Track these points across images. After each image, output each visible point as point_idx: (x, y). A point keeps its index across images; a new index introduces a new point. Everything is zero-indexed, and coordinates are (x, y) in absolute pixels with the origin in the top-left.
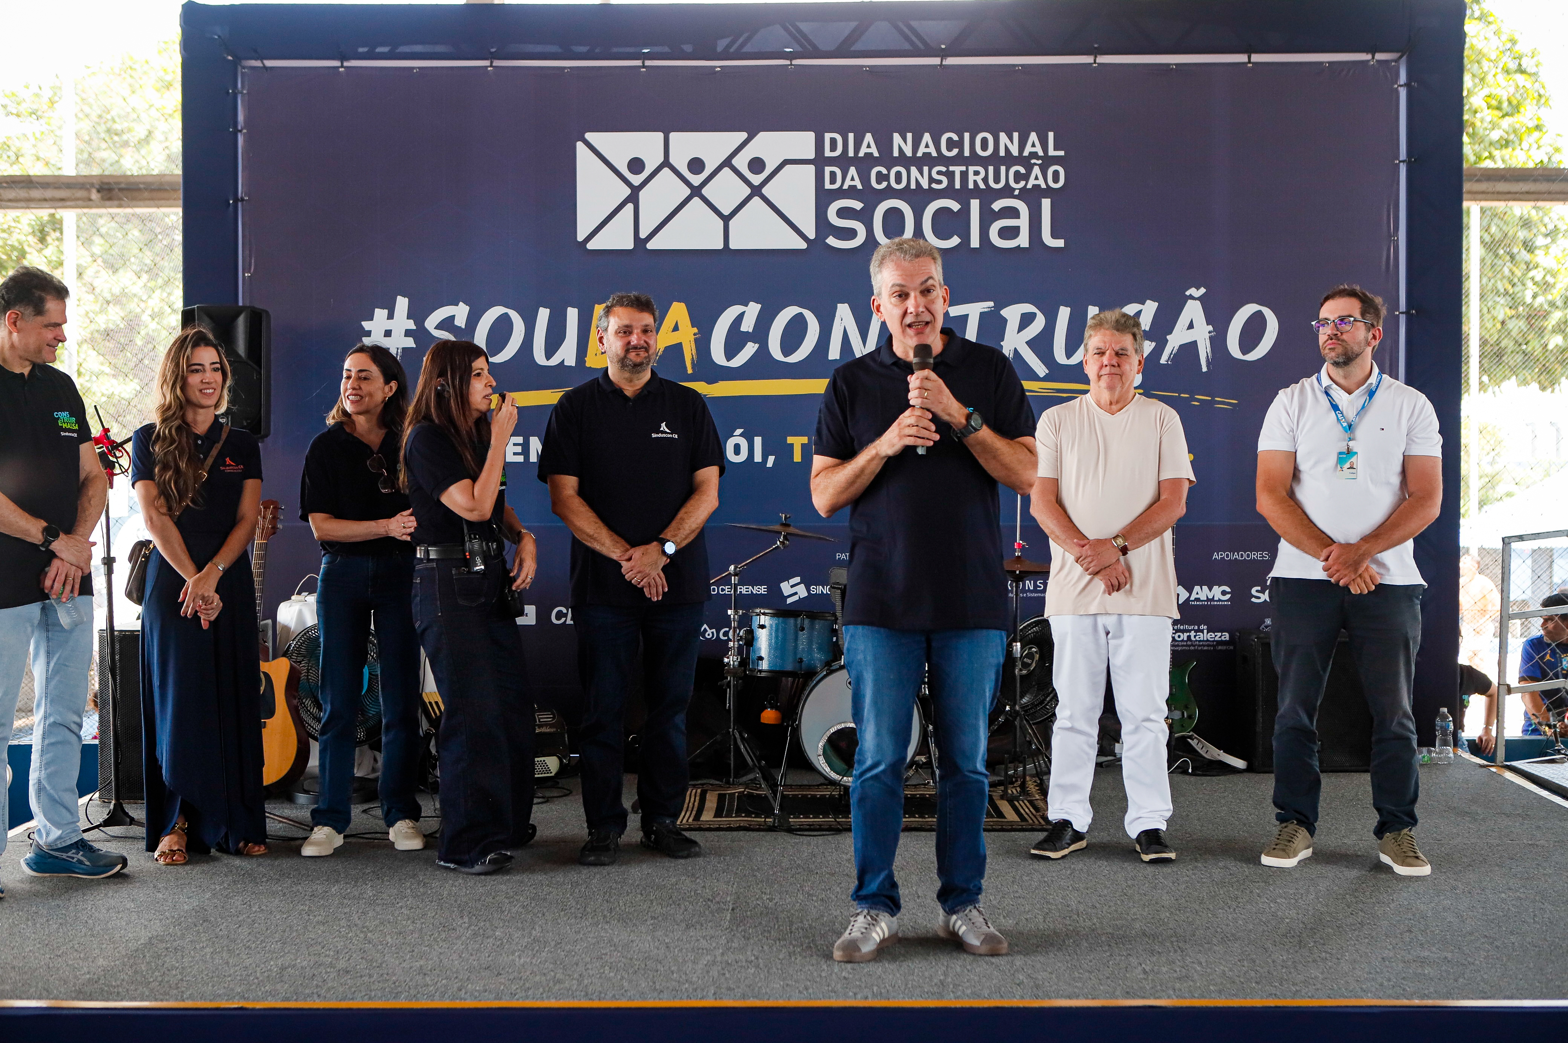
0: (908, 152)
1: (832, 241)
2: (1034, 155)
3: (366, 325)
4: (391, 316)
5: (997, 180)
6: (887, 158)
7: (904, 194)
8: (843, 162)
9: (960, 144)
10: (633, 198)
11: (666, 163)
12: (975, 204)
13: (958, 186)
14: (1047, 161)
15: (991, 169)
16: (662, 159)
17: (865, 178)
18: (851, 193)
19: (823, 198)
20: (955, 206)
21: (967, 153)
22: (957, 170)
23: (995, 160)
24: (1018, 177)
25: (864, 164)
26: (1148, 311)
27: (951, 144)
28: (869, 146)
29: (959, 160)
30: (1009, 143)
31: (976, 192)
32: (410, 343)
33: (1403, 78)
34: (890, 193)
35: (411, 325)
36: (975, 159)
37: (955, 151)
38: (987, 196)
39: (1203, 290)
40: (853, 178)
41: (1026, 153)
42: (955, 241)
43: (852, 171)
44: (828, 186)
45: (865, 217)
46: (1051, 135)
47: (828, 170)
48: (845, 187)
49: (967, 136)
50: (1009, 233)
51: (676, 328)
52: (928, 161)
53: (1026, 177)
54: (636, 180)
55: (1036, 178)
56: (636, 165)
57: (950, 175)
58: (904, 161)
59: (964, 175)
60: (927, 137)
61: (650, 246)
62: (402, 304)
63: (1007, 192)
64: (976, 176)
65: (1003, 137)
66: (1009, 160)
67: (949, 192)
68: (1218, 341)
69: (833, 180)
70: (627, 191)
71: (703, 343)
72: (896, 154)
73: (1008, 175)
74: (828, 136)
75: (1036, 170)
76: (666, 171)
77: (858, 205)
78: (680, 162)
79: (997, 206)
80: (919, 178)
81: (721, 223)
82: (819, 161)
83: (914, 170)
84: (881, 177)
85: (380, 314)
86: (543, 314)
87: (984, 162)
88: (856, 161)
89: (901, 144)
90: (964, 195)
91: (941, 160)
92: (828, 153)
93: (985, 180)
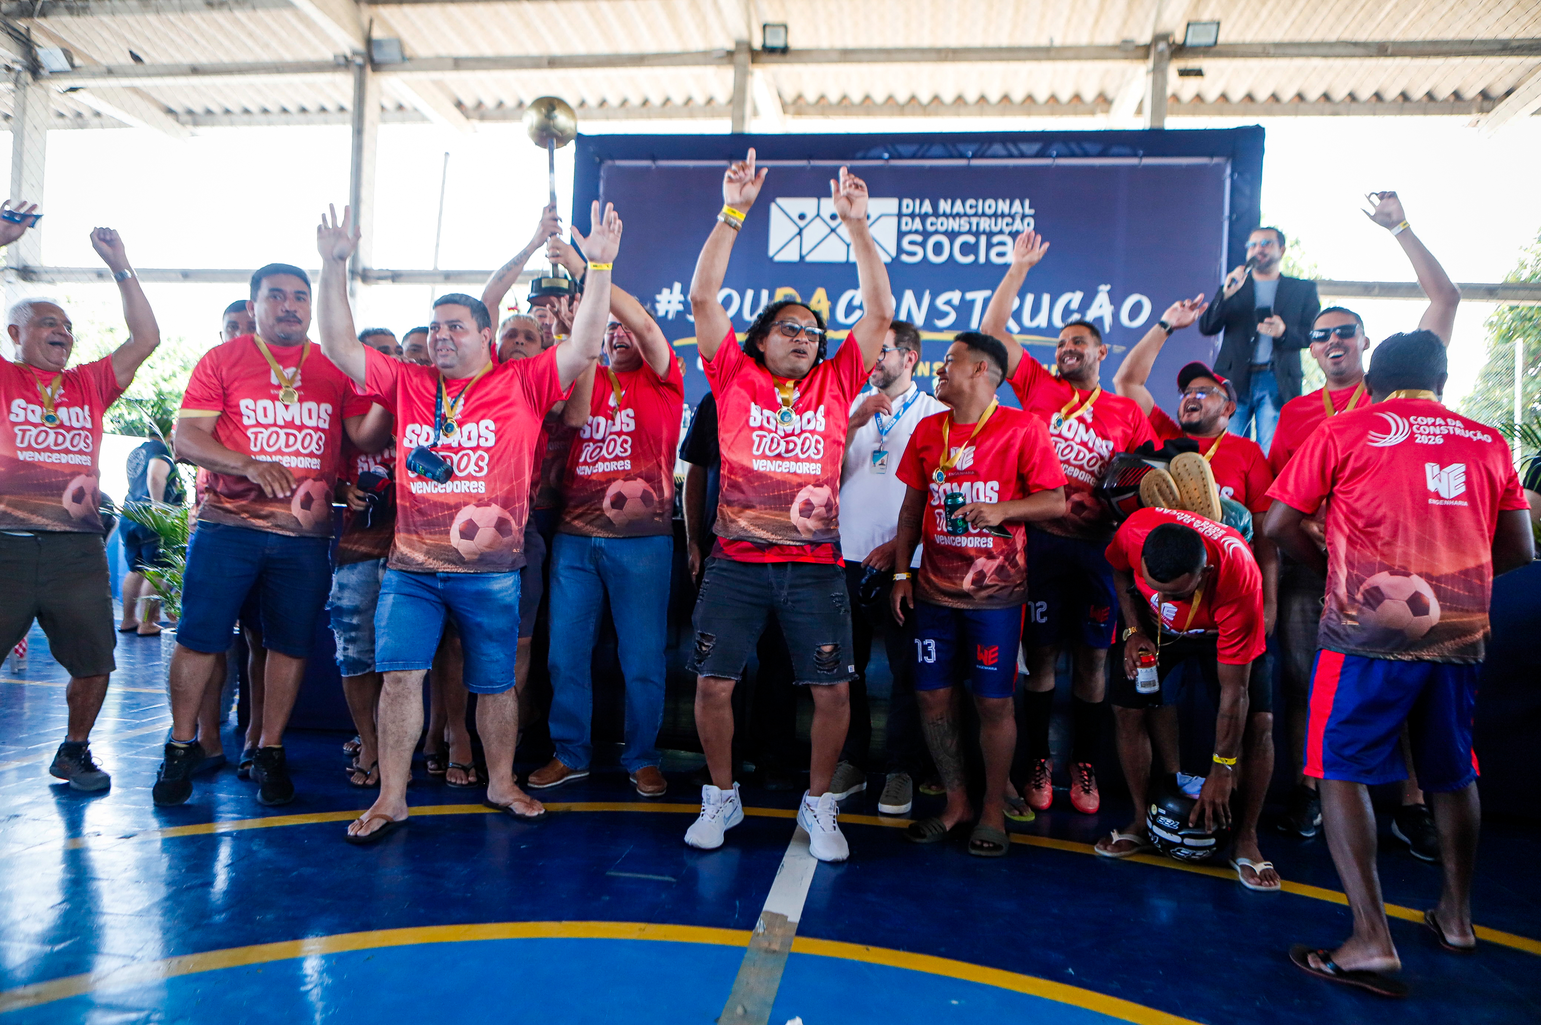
0: (948, 211)
1: (905, 258)
2: (1016, 213)
3: (658, 297)
4: (671, 293)
5: (996, 225)
6: (936, 214)
7: (946, 233)
8: (912, 216)
9: (976, 207)
10: (800, 233)
11: (818, 215)
12: (983, 239)
13: (974, 228)
14: (1024, 217)
15: (993, 220)
16: (815, 213)
17: (923, 224)
18: (916, 232)
19: (901, 235)
20: (971, 239)
21: (980, 211)
22: (974, 220)
23: (995, 215)
24: (1007, 225)
25: (924, 217)
26: (1076, 298)
27: (971, 207)
28: (927, 207)
29: (975, 215)
30: (1003, 206)
31: (984, 232)
32: (681, 307)
33: (1228, 171)
34: (936, 232)
35: (682, 298)
36: (984, 214)
37: (973, 211)
38: (990, 235)
39: (1108, 287)
40: (917, 224)
41: (1013, 211)
42: (971, 259)
43: (918, 220)
44: (904, 228)
45: (923, 245)
46: (1027, 203)
47: (904, 220)
48: (914, 229)
49: (981, 202)
50: (1001, 255)
51: (819, 302)
52: (958, 215)
53: (1012, 224)
54: (802, 224)
55: (1018, 225)
56: (802, 217)
57: (970, 224)
58: (945, 215)
59: (978, 224)
60: (959, 203)
61: (809, 259)
62: (677, 286)
63: (1001, 232)
64: (985, 224)
65: (1000, 202)
66: (1003, 215)
67: (969, 232)
68: (1116, 315)
69: (906, 224)
70: (797, 230)
71: (832, 311)
72: (941, 211)
73: (1002, 223)
74: (906, 201)
75: (1018, 220)
76: (818, 220)
77: (919, 238)
78: (826, 214)
79: (996, 239)
80: (953, 224)
81: (845, 247)
82: (900, 215)
83: (951, 219)
84: (932, 224)
85: (666, 291)
86: (750, 294)
87: (990, 217)
88: (919, 215)
89: (944, 206)
90: (977, 234)
91: (965, 215)
92: (905, 211)
93: (990, 226)
